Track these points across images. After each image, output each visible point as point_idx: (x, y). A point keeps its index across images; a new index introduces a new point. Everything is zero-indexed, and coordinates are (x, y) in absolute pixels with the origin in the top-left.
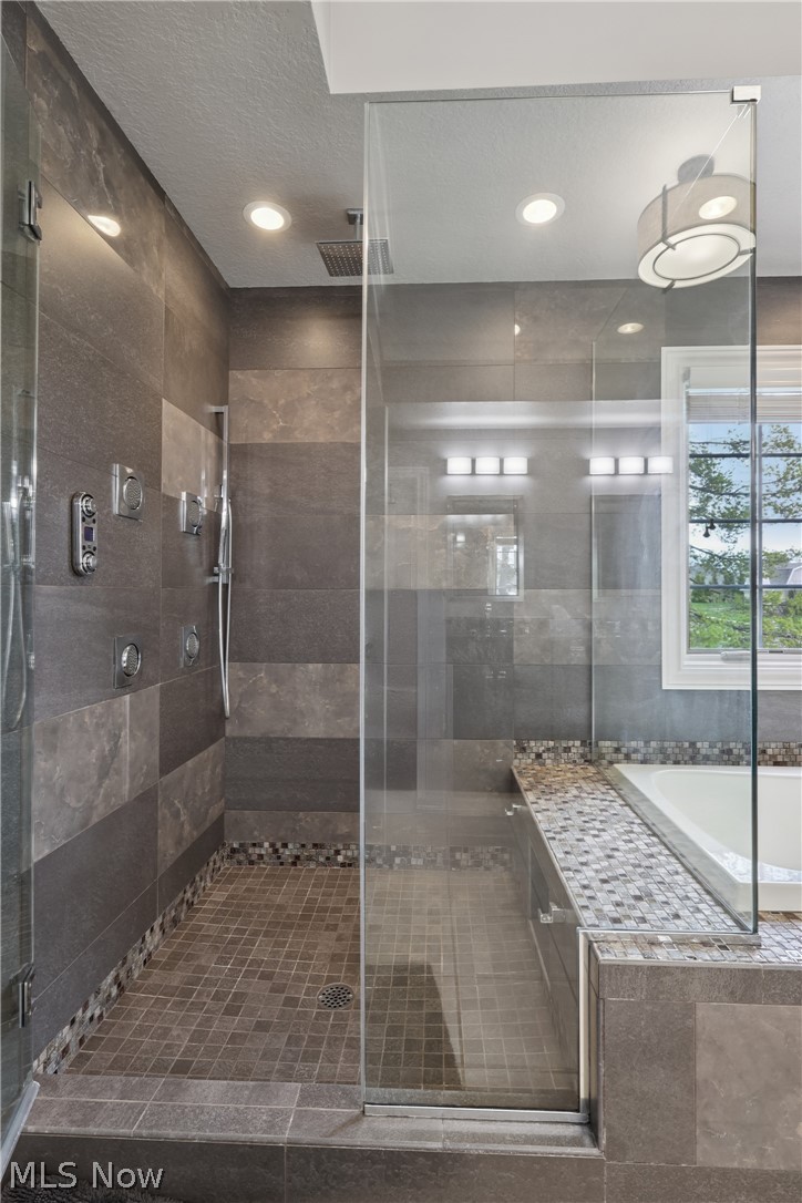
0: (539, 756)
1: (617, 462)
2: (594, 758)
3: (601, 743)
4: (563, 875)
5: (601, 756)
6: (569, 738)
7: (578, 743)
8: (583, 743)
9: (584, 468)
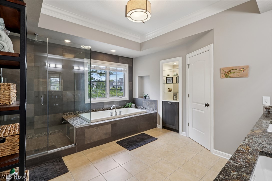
0: (67, 115)
1: (79, 67)
2: (75, 114)
3: (76, 112)
4: (72, 124)
5: (76, 114)
6: (71, 112)
7: (73, 112)
8: (74, 112)
9: (73, 68)
